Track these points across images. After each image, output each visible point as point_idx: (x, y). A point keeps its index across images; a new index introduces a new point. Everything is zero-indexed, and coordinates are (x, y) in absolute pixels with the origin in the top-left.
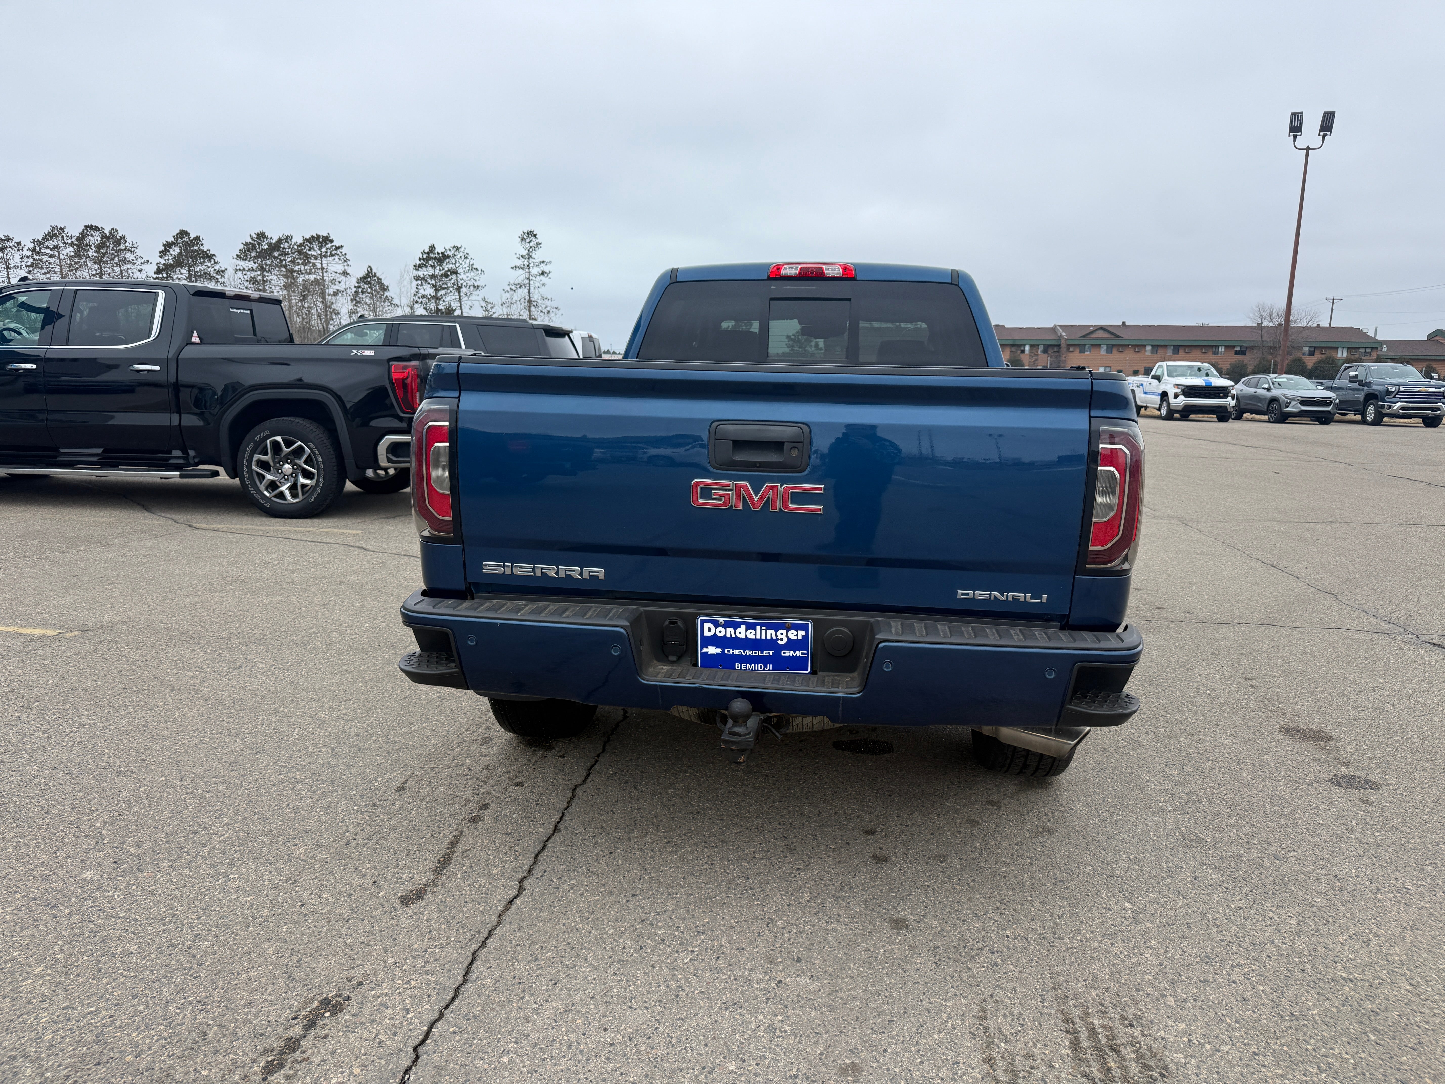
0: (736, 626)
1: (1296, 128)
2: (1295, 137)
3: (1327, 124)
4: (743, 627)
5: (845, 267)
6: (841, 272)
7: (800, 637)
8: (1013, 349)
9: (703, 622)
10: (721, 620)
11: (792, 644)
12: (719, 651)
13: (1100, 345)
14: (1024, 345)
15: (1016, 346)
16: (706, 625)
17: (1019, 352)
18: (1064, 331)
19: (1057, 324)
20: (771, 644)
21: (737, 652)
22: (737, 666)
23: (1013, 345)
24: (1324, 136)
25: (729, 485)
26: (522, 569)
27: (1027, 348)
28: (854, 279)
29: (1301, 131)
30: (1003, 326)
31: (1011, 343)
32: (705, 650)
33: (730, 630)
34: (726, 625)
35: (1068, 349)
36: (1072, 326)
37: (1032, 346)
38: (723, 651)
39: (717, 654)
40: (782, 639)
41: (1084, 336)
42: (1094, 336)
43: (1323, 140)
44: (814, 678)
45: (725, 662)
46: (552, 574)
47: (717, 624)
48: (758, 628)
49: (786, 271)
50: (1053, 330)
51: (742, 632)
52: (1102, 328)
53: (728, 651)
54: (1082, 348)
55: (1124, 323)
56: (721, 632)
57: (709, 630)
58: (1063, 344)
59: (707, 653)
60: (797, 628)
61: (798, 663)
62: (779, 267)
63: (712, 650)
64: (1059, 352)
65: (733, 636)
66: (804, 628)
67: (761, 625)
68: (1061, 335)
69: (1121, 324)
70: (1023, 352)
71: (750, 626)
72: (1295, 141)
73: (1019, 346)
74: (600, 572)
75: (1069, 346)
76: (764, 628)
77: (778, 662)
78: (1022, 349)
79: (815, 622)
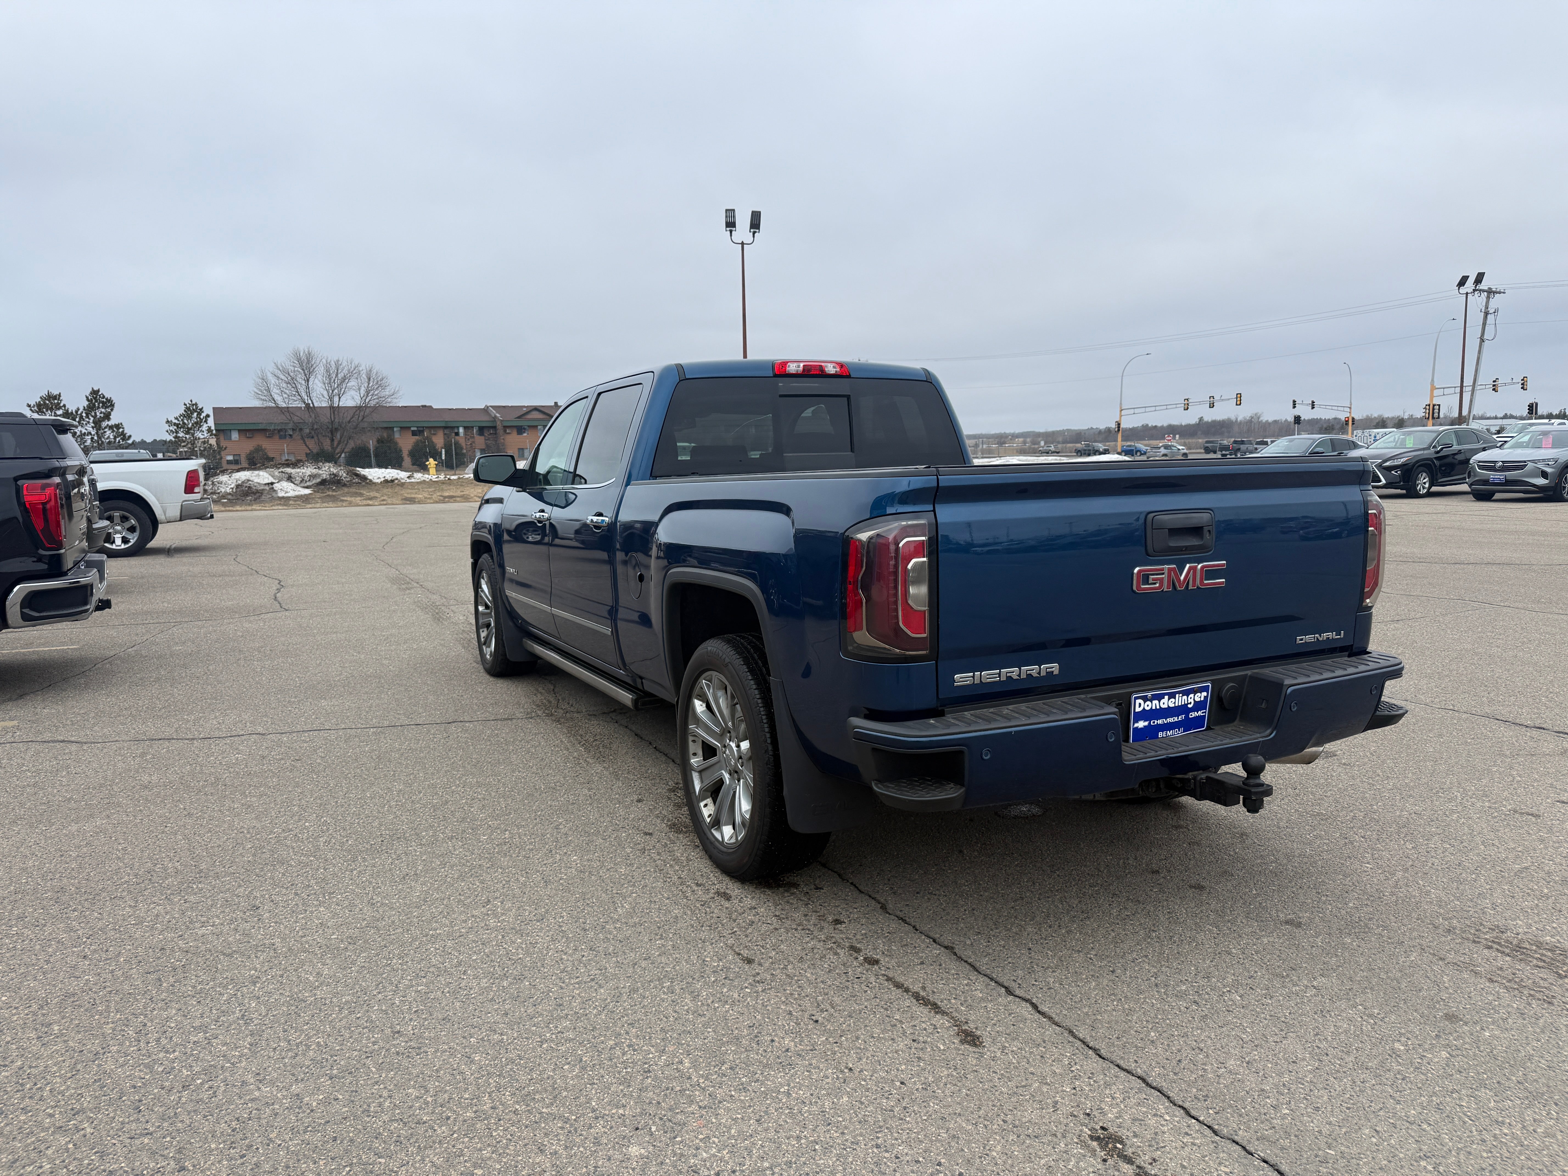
0: (1159, 697)
1: (731, 225)
2: (731, 231)
3: (755, 223)
4: (1166, 697)
5: (841, 365)
6: (838, 369)
7: (1202, 699)
8: (447, 431)
9: (1136, 698)
10: (1149, 694)
11: (1198, 706)
12: (1146, 723)
13: (536, 427)
14: (458, 427)
15: (450, 428)
16: (1138, 701)
17: (454, 434)
18: (497, 412)
19: (488, 405)
20: (1183, 709)
21: (1160, 722)
22: (1160, 734)
23: (446, 428)
24: (754, 233)
25: (1162, 569)
26: (989, 676)
27: (461, 430)
28: (849, 376)
29: (735, 227)
30: (431, 407)
31: (443, 425)
32: (1136, 725)
33: (1156, 702)
34: (1155, 697)
35: (505, 431)
36: (504, 407)
37: (465, 428)
38: (1150, 723)
39: (1145, 726)
40: (1190, 703)
41: (519, 417)
42: (529, 416)
43: (754, 237)
44: (1210, 733)
45: (1150, 733)
46: (1015, 676)
47: (1145, 699)
48: (1177, 695)
49: (792, 368)
50: (486, 410)
51: (1165, 703)
52: (536, 409)
53: (1154, 722)
54: (520, 430)
55: (556, 403)
56: (1148, 706)
57: (1140, 705)
58: (499, 426)
59: (1137, 728)
60: (1201, 690)
61: (1199, 721)
62: (784, 364)
63: (1141, 724)
64: (496, 434)
65: (1158, 707)
66: (1205, 689)
67: (1179, 693)
68: (496, 416)
69: (553, 404)
70: (457, 434)
71: (1172, 696)
72: (731, 235)
73: (452, 428)
74: (1055, 667)
75: (505, 427)
76: (1181, 695)
77: (1188, 724)
78: (456, 431)
79: (1213, 682)
